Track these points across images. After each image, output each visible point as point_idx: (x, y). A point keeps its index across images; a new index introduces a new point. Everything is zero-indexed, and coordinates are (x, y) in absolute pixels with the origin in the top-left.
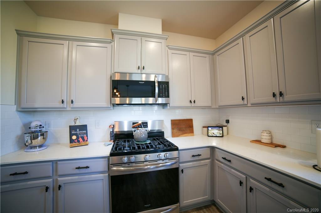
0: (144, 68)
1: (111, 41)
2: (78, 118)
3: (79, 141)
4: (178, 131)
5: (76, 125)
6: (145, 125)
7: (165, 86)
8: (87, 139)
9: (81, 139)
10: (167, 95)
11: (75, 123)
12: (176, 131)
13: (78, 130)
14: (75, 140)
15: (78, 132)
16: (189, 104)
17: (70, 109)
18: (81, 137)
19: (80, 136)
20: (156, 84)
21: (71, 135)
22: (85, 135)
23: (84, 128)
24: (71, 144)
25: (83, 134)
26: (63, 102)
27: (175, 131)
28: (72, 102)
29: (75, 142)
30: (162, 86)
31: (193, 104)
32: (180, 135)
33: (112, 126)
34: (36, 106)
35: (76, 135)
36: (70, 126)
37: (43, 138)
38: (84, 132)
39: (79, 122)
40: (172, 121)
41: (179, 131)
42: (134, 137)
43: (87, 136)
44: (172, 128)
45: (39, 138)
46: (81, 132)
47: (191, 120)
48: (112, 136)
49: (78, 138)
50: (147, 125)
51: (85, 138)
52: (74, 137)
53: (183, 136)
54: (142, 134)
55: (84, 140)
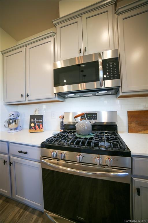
1: (54, 34)
2: (37, 110)
3: (35, 129)
4: (137, 126)
5: (35, 115)
6: (94, 117)
7: (113, 64)
8: (43, 127)
9: (37, 127)
10: (116, 75)
11: (35, 113)
12: (135, 125)
13: (36, 119)
14: (33, 127)
15: (36, 121)
18: (38, 125)
21: (31, 123)
22: (41, 124)
23: (41, 117)
24: (30, 130)
25: (39, 123)
27: (133, 125)
29: (33, 129)
30: (109, 65)
33: (62, 117)
35: (34, 123)
37: (16, 124)
38: (40, 121)
39: (38, 112)
40: (129, 112)
41: (139, 125)
43: (42, 124)
44: (128, 122)
45: (13, 123)
46: (38, 121)
48: (62, 126)
49: (35, 125)
50: (96, 117)
51: (40, 126)
52: (32, 125)
54: (84, 125)
55: (39, 128)
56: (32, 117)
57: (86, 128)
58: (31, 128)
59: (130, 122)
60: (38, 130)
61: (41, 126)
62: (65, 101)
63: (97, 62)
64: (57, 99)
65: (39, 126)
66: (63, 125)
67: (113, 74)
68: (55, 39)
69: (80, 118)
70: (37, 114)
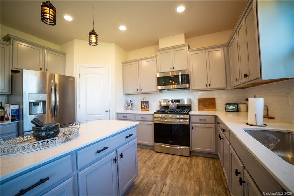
0: (174, 68)
9: (145, 108)
12: (201, 106)
13: (144, 103)
16: (205, 87)
17: (140, 93)
19: (145, 106)
20: (180, 76)
21: (142, 105)
22: (148, 106)
23: (147, 102)
26: (138, 90)
28: (141, 90)
30: (184, 77)
31: (209, 87)
32: (204, 109)
34: (129, 92)
35: (144, 105)
36: (141, 101)
41: (203, 106)
42: (169, 107)
47: (214, 99)
49: (144, 107)
50: (180, 102)
52: (143, 106)
53: (206, 110)
55: (147, 108)
56: (142, 102)
57: (174, 106)
58: (142, 108)
59: (199, 105)
60: (146, 109)
61: (148, 108)
62: (162, 92)
63: (179, 76)
64: (159, 92)
65: (146, 107)
66: (161, 106)
67: (186, 82)
68: (157, 59)
69: (171, 102)
70: (145, 100)
